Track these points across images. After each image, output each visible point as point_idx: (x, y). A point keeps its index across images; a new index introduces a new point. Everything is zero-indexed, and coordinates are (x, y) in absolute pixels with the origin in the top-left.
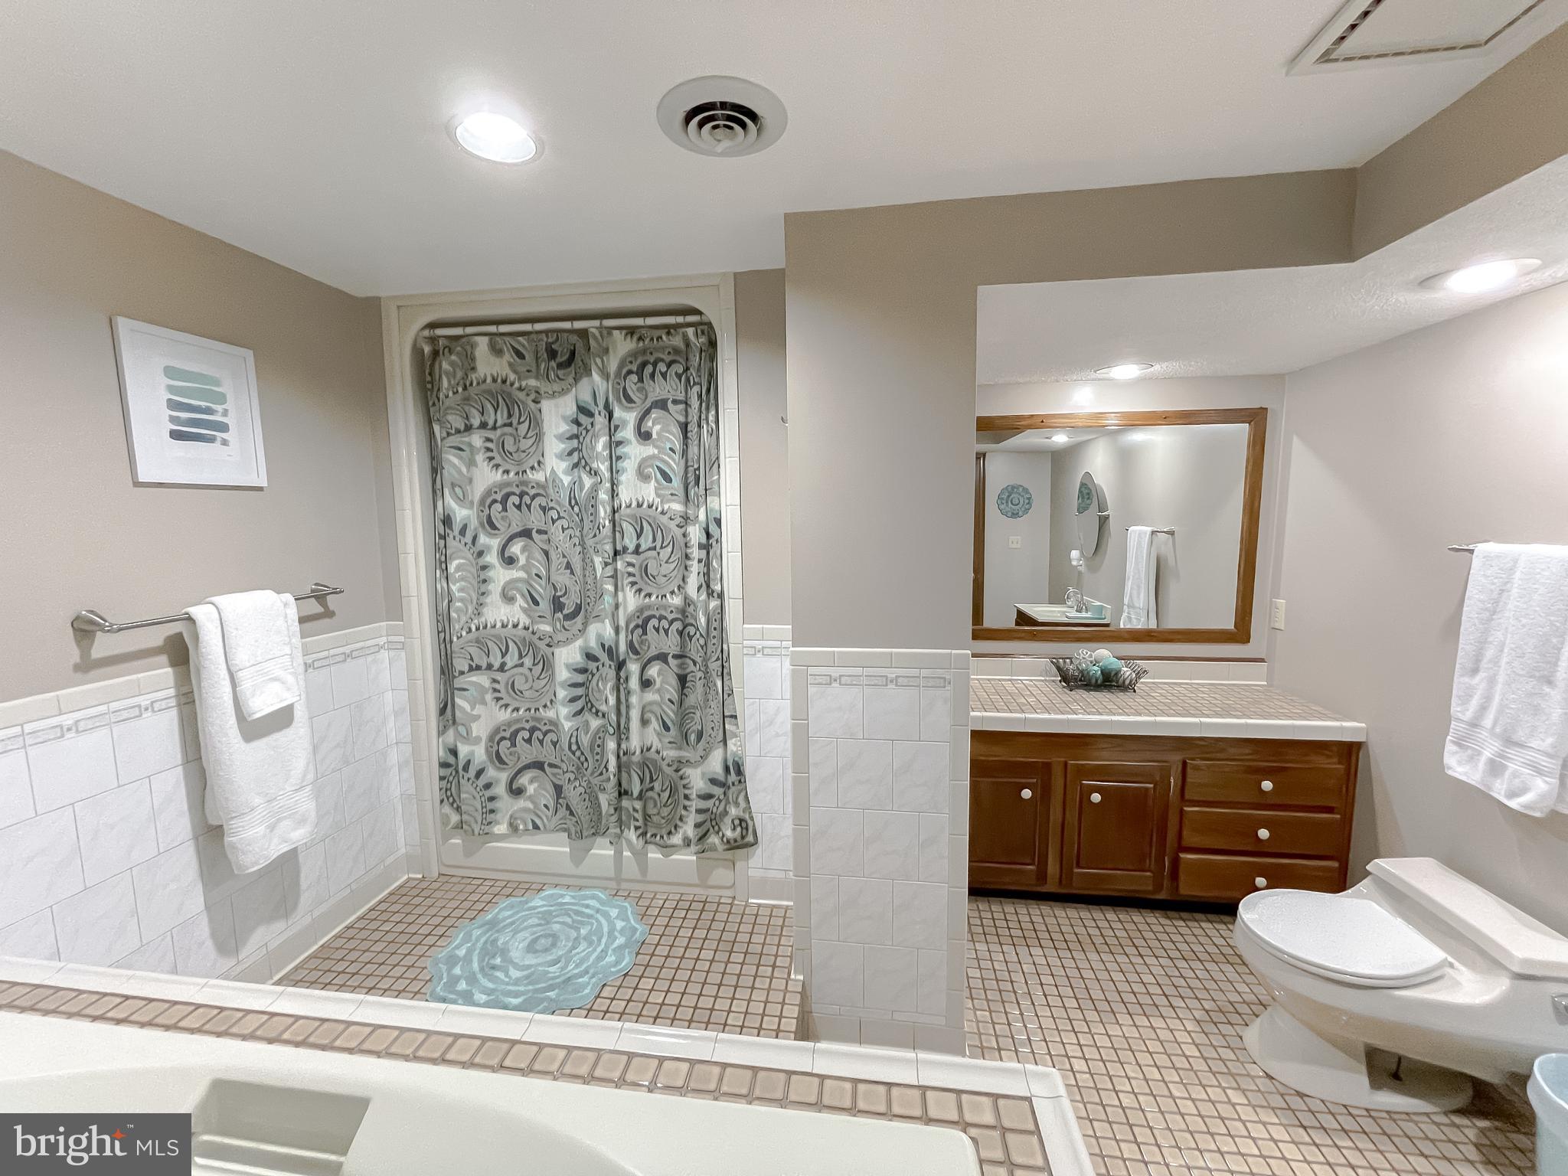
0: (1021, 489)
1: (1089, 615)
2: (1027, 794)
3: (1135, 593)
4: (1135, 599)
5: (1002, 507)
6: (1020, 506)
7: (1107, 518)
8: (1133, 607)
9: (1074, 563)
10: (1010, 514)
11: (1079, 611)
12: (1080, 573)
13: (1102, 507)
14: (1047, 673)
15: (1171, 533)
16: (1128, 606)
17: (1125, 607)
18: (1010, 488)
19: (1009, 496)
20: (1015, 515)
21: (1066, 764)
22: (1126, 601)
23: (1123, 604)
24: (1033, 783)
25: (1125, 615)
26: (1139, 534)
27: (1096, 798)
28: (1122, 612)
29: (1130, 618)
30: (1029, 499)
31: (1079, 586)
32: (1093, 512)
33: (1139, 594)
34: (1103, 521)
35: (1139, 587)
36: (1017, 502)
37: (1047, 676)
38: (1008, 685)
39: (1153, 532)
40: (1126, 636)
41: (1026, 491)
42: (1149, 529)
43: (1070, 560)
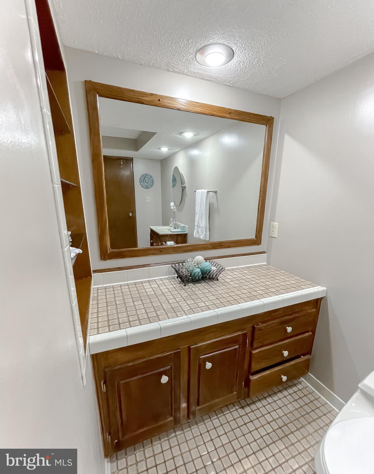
0: (149, 176)
1: (179, 230)
2: (165, 379)
3: (200, 220)
4: (200, 224)
5: (142, 184)
6: (149, 183)
7: (185, 187)
8: (200, 227)
9: (172, 208)
10: (145, 187)
11: (175, 228)
12: (174, 212)
13: (182, 182)
14: (170, 273)
15: (216, 192)
16: (197, 226)
17: (196, 227)
18: (144, 175)
19: (144, 179)
20: (147, 188)
21: (189, 348)
22: (196, 224)
23: (195, 226)
24: (169, 369)
25: (195, 230)
26: (201, 194)
27: (209, 365)
28: (194, 229)
29: (198, 232)
30: (153, 180)
31: (174, 218)
32: (178, 185)
33: (202, 221)
34: (184, 189)
35: (202, 218)
36: (148, 182)
37: (170, 275)
38: (146, 285)
39: (208, 192)
40: (210, 246)
41: (151, 177)
42: (206, 191)
43: (170, 207)
